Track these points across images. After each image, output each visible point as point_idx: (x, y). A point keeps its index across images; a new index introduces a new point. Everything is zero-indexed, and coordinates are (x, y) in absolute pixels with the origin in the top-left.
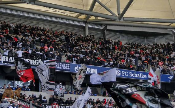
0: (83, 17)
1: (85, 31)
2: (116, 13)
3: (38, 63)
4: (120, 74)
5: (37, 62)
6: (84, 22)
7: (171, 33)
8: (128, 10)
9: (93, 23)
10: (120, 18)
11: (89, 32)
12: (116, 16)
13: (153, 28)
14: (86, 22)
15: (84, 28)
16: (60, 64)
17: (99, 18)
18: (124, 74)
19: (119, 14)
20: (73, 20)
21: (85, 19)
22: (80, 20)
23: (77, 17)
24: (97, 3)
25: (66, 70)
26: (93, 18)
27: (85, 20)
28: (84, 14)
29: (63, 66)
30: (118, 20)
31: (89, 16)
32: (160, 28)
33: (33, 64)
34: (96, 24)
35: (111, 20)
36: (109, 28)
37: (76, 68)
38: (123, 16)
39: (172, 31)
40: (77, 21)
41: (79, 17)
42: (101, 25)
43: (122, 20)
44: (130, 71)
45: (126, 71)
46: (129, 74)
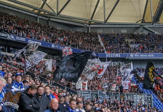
0: (36, 11)
1: (37, 20)
2: (56, 12)
3: (6, 36)
4: (54, 47)
5: (6, 35)
8: (63, 11)
9: (42, 15)
10: (58, 15)
11: (39, 20)
12: (56, 13)
13: (76, 22)
14: (38, 15)
15: (37, 18)
16: (20, 37)
17: (46, 13)
18: (57, 47)
19: (57, 12)
20: (31, 13)
21: (38, 12)
22: (35, 13)
24: (45, 4)
25: (23, 41)
26: (42, 13)
27: (38, 13)
29: (21, 39)
30: (56, 16)
31: (40, 11)
32: (80, 23)
33: (4, 36)
34: (44, 16)
35: (52, 15)
36: (51, 19)
37: (29, 41)
38: (60, 14)
39: (86, 25)
40: (33, 13)
41: (34, 11)
42: (47, 17)
43: (59, 16)
44: (60, 46)
45: (58, 45)
46: (59, 47)
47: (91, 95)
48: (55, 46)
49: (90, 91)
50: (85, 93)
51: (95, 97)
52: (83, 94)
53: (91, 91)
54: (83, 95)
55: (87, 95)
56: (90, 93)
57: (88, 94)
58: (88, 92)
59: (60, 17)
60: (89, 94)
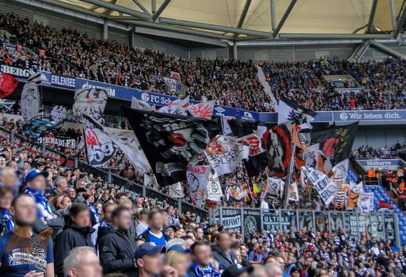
0: (100, 10)
1: (102, 32)
2: (150, 11)
3: (28, 75)
4: (148, 98)
5: (27, 72)
6: (101, 17)
7: (225, 46)
8: (167, 8)
9: (115, 20)
10: (155, 18)
11: (108, 33)
12: (149, 15)
14: (105, 19)
15: (101, 27)
16: (62, 78)
17: (124, 15)
18: (154, 100)
19: (153, 12)
20: (87, 15)
21: (104, 13)
22: (96, 15)
23: (92, 10)
25: (69, 87)
26: (115, 14)
27: (104, 16)
28: (101, 6)
29: (65, 81)
30: (151, 20)
31: (110, 10)
32: (210, 37)
33: (21, 75)
34: (119, 23)
35: (141, 19)
36: (138, 30)
37: (84, 86)
38: (160, 16)
39: (227, 43)
40: (91, 15)
41: (96, 10)
42: (127, 25)
43: (157, 21)
44: (162, 96)
45: (157, 95)
46: (160, 101)
47: (243, 219)
48: (150, 99)
49: (240, 210)
50: (228, 214)
51: (254, 222)
52: (224, 216)
53: (244, 210)
54: (222, 219)
55: (234, 218)
56: (240, 214)
57: (235, 216)
58: (235, 213)
59: (161, 23)
60: (239, 216)
